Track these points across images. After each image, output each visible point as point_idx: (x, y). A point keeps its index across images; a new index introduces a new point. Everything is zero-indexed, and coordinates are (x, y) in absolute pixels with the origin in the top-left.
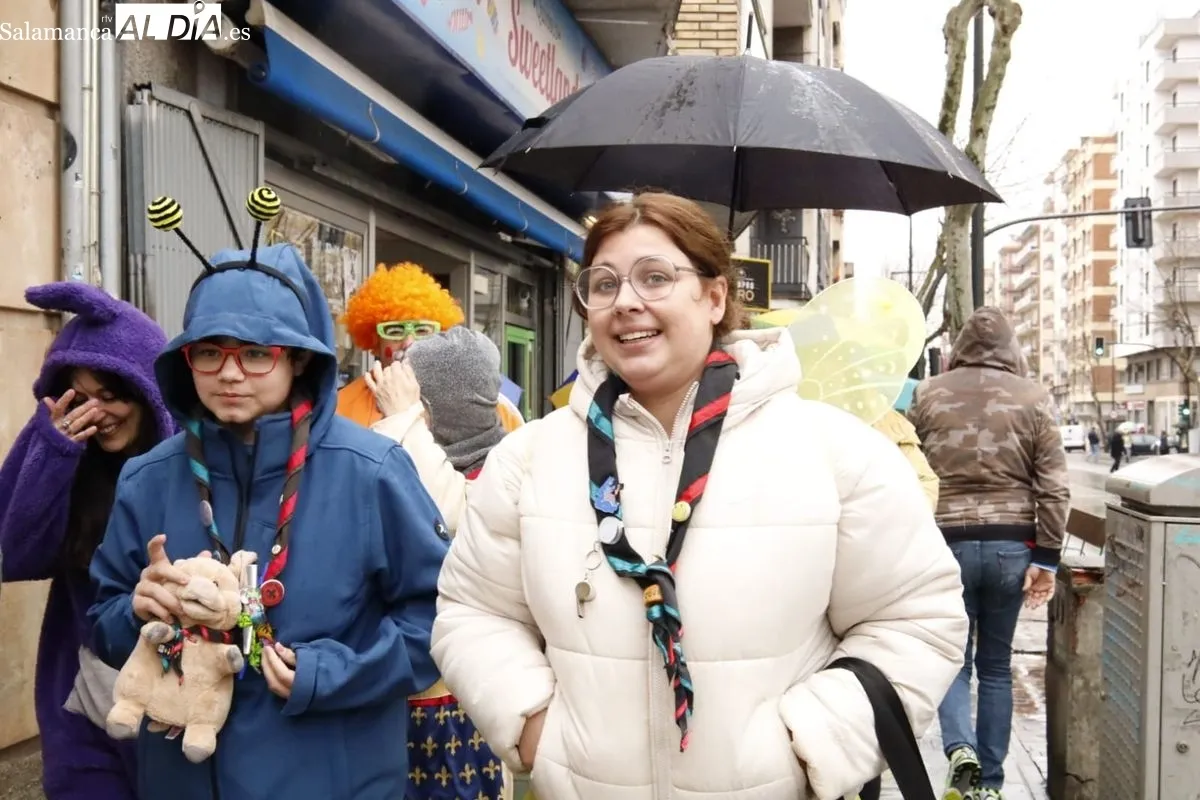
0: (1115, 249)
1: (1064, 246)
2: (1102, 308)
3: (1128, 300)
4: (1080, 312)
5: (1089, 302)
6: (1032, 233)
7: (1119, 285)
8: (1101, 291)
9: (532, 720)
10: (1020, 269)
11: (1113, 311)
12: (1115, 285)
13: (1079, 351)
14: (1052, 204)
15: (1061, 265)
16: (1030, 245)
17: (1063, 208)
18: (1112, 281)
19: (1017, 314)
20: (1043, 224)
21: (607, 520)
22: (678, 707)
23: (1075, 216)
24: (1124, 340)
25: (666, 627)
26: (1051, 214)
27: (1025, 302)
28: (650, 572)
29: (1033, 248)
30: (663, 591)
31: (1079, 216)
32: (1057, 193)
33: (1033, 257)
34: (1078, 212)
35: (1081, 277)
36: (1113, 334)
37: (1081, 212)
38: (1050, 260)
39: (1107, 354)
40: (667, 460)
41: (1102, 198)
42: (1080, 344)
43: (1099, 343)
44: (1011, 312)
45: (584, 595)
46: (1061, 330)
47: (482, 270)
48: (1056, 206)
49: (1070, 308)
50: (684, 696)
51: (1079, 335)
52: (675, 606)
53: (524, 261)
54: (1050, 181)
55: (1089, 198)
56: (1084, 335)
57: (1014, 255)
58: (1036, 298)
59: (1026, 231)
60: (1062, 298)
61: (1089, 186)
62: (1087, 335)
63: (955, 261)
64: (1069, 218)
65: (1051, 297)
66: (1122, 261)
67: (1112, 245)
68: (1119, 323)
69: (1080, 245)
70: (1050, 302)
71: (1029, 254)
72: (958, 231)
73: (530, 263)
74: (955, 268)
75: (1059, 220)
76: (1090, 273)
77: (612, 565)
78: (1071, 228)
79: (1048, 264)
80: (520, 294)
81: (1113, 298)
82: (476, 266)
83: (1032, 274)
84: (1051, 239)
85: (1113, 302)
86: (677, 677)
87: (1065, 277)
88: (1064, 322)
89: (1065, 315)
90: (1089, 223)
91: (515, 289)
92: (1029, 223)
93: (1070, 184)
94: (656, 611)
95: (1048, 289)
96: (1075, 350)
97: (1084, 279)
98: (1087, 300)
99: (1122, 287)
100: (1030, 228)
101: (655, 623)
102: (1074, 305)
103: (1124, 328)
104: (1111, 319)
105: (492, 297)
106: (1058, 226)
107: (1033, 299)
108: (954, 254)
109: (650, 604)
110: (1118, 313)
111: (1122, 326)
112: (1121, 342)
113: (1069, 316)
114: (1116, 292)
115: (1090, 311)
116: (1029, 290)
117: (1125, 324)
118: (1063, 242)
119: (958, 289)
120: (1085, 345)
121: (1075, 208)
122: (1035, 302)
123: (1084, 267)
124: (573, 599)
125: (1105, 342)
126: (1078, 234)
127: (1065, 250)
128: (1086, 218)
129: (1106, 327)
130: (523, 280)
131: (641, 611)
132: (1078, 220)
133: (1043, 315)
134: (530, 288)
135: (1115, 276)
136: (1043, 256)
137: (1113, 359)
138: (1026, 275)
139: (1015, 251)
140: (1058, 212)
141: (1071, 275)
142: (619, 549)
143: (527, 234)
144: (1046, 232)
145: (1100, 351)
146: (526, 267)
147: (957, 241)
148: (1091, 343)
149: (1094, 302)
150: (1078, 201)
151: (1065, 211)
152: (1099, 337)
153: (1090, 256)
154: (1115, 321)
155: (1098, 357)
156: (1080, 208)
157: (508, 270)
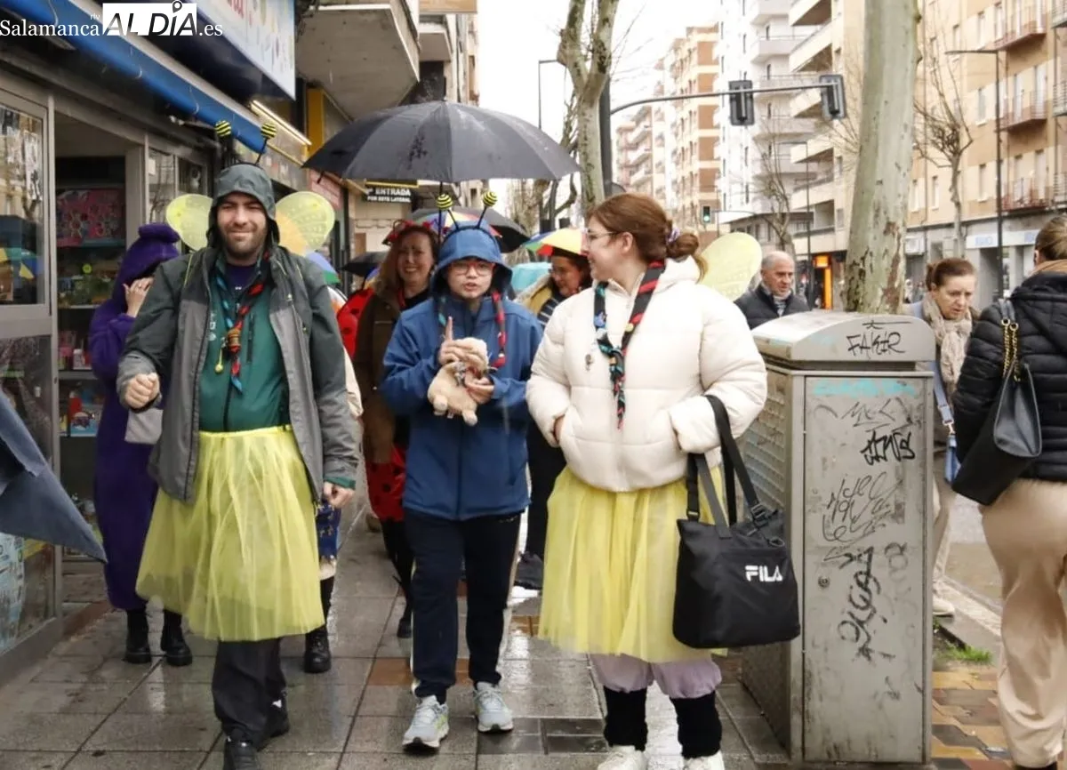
0: (718, 127)
1: (674, 125)
2: (707, 180)
3: (730, 172)
4: (688, 184)
5: (696, 175)
6: (646, 114)
7: (722, 159)
8: (707, 165)
9: (558, 420)
10: (634, 146)
11: (717, 183)
12: (718, 159)
13: (688, 220)
14: (662, 87)
15: (671, 142)
16: (642, 124)
17: (672, 91)
18: (716, 156)
19: (632, 186)
20: (655, 106)
21: (600, 329)
22: (619, 409)
23: (682, 98)
24: (727, 209)
25: (617, 376)
26: (661, 97)
27: (639, 175)
28: (613, 352)
29: (646, 127)
30: (617, 360)
31: (686, 98)
32: (666, 77)
33: (646, 136)
34: (684, 95)
35: (689, 152)
36: (718, 203)
37: (688, 94)
38: (661, 137)
39: (712, 221)
40: (628, 307)
41: (706, 82)
42: (689, 212)
43: (707, 211)
44: (628, 185)
45: (589, 361)
46: (672, 200)
47: (156, 152)
48: (666, 89)
49: (679, 180)
50: (621, 405)
51: (688, 205)
52: (623, 367)
53: (194, 142)
54: (660, 67)
55: (695, 82)
56: (692, 204)
57: (629, 134)
58: (649, 172)
59: (639, 113)
60: (673, 172)
61: (694, 71)
62: (695, 204)
63: (586, 139)
64: (678, 99)
65: (663, 171)
66: (724, 139)
67: (715, 123)
68: (722, 193)
69: (687, 124)
70: (662, 175)
71: (643, 132)
72: (588, 112)
73: (202, 145)
74: (586, 145)
75: (669, 102)
76: (697, 149)
77: (600, 348)
78: (679, 108)
79: (659, 141)
80: (191, 173)
81: (717, 170)
82: (151, 148)
83: (646, 150)
84: (662, 119)
85: (717, 175)
86: (619, 396)
87: (674, 153)
88: (674, 193)
89: (675, 187)
90: (694, 104)
91: (186, 169)
92: (640, 106)
93: (678, 68)
94: (613, 368)
95: (660, 164)
96: (684, 218)
97: (692, 154)
98: (694, 173)
99: (724, 161)
100: (643, 108)
101: (612, 372)
102: (683, 178)
103: (727, 198)
104: (716, 189)
105: (160, 177)
106: (667, 107)
107: (647, 173)
108: (585, 132)
109: (611, 365)
110: (721, 184)
111: (725, 195)
112: (725, 210)
113: (679, 187)
114: (720, 165)
115: (697, 183)
116: (643, 165)
117: (728, 194)
118: (673, 120)
119: (589, 165)
120: (694, 213)
121: (682, 91)
122: (649, 176)
123: (691, 143)
124: (584, 362)
125: (711, 209)
126: (685, 114)
127: (674, 129)
128: (692, 100)
129: (710, 196)
130: (195, 162)
131: (608, 367)
132: (685, 101)
133: (656, 186)
134: (200, 168)
135: (719, 151)
136: (655, 134)
137: (718, 225)
138: (641, 151)
139: (631, 130)
140: (667, 95)
141: (679, 151)
142: (604, 342)
143: (198, 117)
144: (657, 112)
145: (707, 218)
146: (197, 149)
147: (588, 121)
148: (699, 211)
149: (701, 174)
150: (685, 85)
151: (674, 93)
152: (706, 205)
153: (695, 134)
154: (719, 191)
155: (705, 224)
156: (686, 90)
157: (179, 152)
